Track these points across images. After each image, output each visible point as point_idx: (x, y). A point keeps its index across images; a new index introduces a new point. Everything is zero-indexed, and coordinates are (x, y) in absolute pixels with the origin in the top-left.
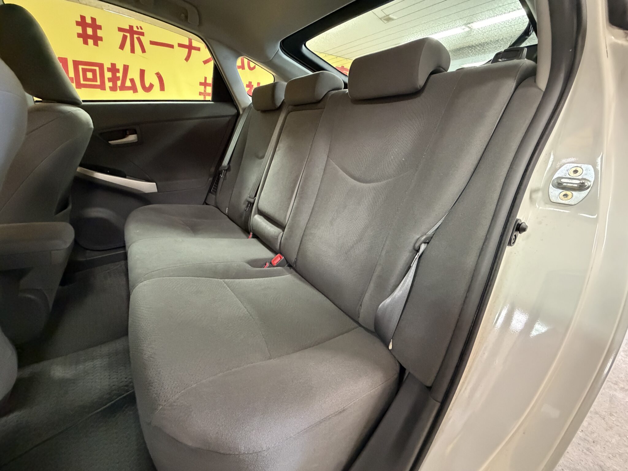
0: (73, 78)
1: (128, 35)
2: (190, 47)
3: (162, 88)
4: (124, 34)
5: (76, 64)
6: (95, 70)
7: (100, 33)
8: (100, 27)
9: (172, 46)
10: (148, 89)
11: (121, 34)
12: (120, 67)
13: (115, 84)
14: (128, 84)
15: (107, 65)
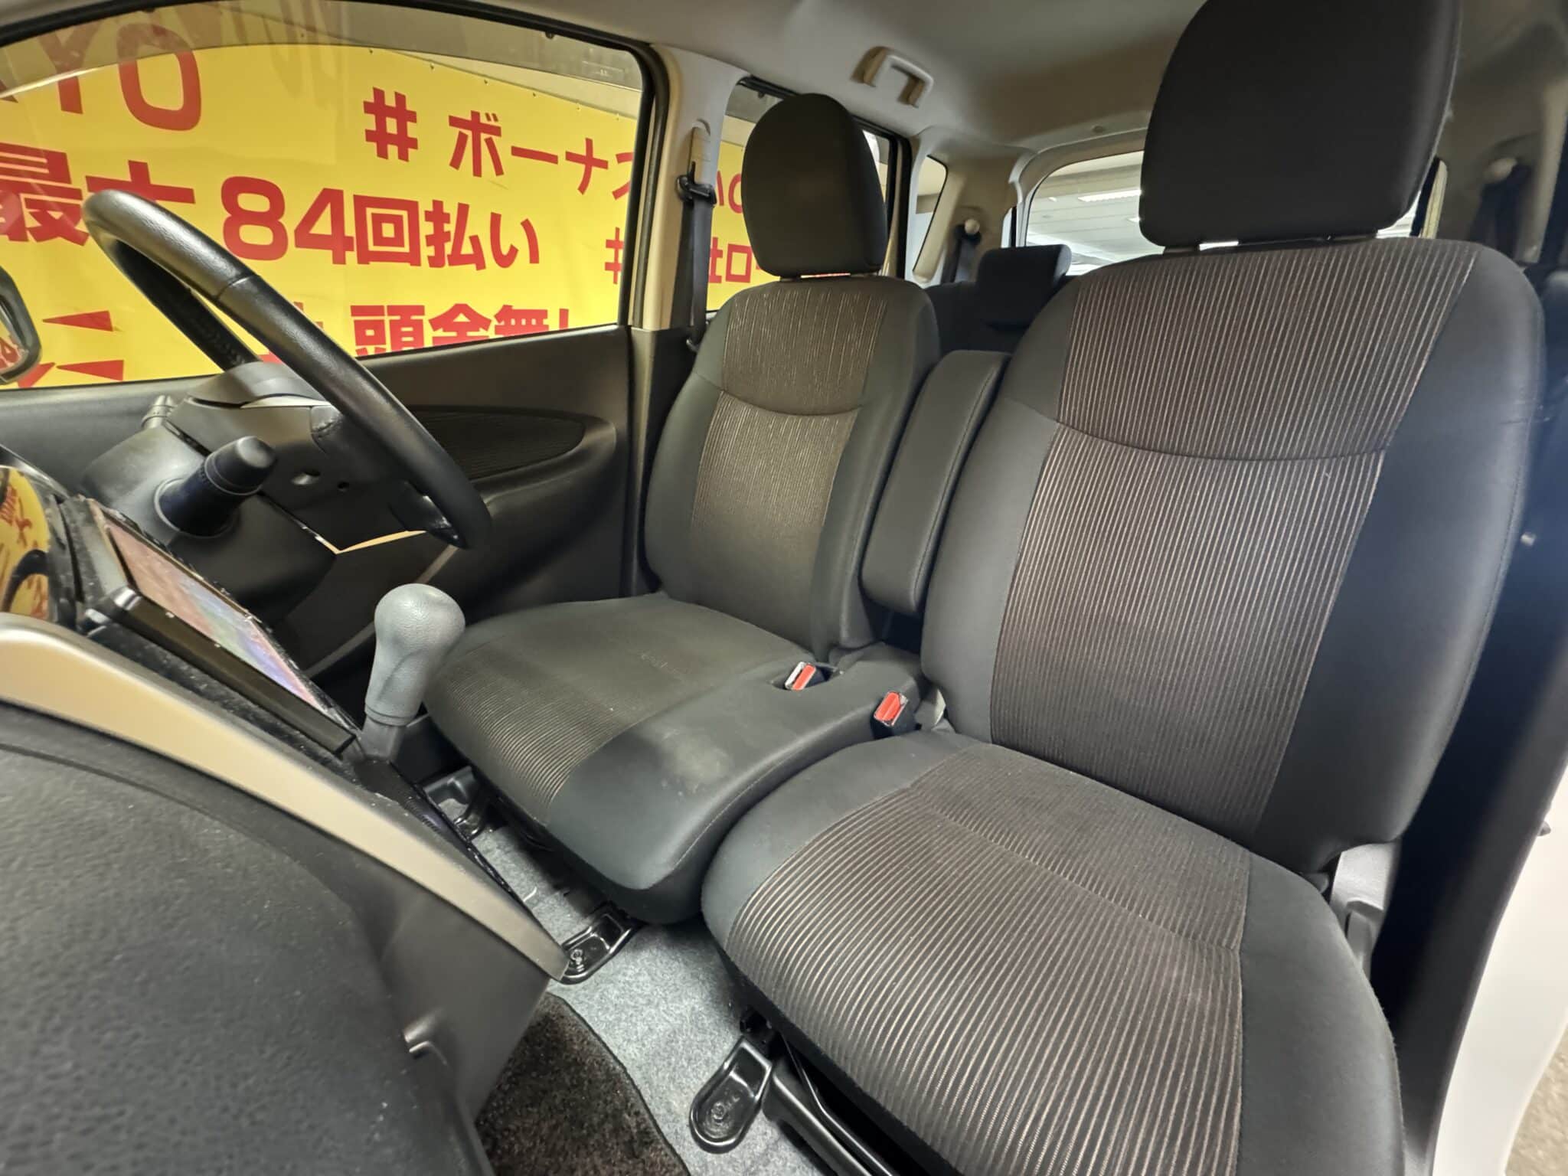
0: (351, 238)
1: (469, 133)
2: (589, 161)
3: (534, 257)
4: (461, 134)
5: (361, 202)
6: (400, 218)
7: (412, 130)
8: (412, 117)
9: (552, 159)
10: (505, 260)
11: (456, 131)
12: (451, 209)
13: (440, 250)
14: (467, 249)
15: (425, 206)
